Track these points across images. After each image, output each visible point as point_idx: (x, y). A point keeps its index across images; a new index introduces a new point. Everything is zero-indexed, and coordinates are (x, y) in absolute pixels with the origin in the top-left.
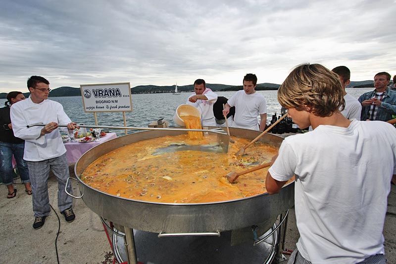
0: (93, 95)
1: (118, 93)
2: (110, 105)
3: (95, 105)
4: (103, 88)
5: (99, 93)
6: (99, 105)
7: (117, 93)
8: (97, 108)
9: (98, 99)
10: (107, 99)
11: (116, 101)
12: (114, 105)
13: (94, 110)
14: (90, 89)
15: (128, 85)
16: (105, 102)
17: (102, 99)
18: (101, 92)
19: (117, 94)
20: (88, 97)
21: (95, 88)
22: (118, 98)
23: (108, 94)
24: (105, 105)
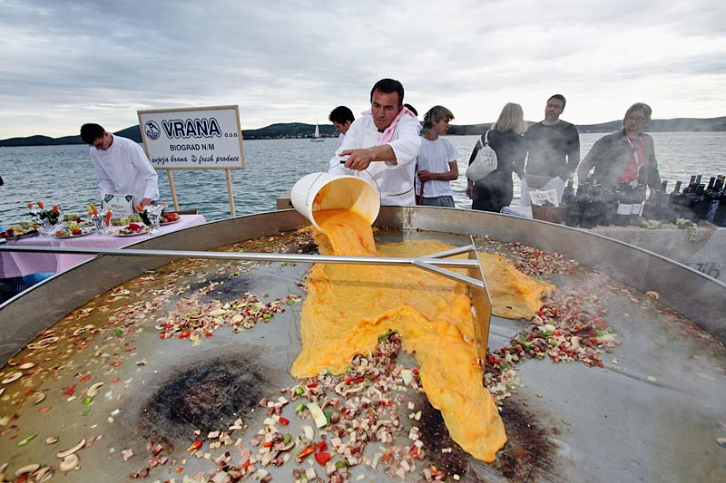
0: (163, 133)
1: (214, 128)
2: (198, 154)
3: (169, 154)
4: (184, 118)
5: (177, 129)
6: (177, 154)
7: (211, 128)
8: (172, 160)
9: (175, 141)
10: (192, 141)
11: (212, 147)
12: (207, 154)
13: (167, 165)
14: (158, 120)
15: (233, 110)
16: (188, 147)
17: (181, 141)
18: (179, 126)
19: (212, 131)
20: (154, 137)
21: (168, 118)
22: (214, 140)
23: (193, 131)
24: (188, 154)
